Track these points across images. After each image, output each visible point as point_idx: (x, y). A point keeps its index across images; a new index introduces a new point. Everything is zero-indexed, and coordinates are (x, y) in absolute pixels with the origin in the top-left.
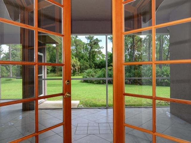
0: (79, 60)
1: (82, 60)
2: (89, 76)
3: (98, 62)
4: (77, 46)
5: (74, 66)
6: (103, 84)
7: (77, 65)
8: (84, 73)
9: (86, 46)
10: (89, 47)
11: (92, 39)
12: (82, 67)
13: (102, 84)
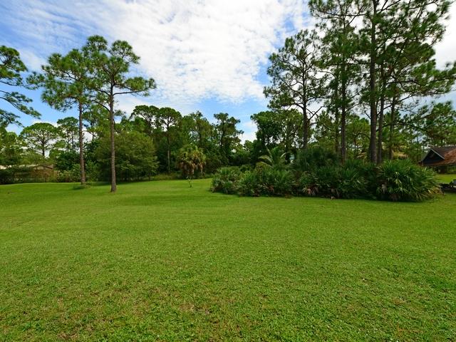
0: (205, 152)
1: (209, 153)
2: (225, 179)
3: (234, 156)
4: (200, 129)
5: (196, 162)
6: (257, 196)
7: (201, 161)
8: (216, 174)
9: (216, 131)
10: (220, 133)
11: (225, 119)
12: (211, 163)
13: (253, 196)
